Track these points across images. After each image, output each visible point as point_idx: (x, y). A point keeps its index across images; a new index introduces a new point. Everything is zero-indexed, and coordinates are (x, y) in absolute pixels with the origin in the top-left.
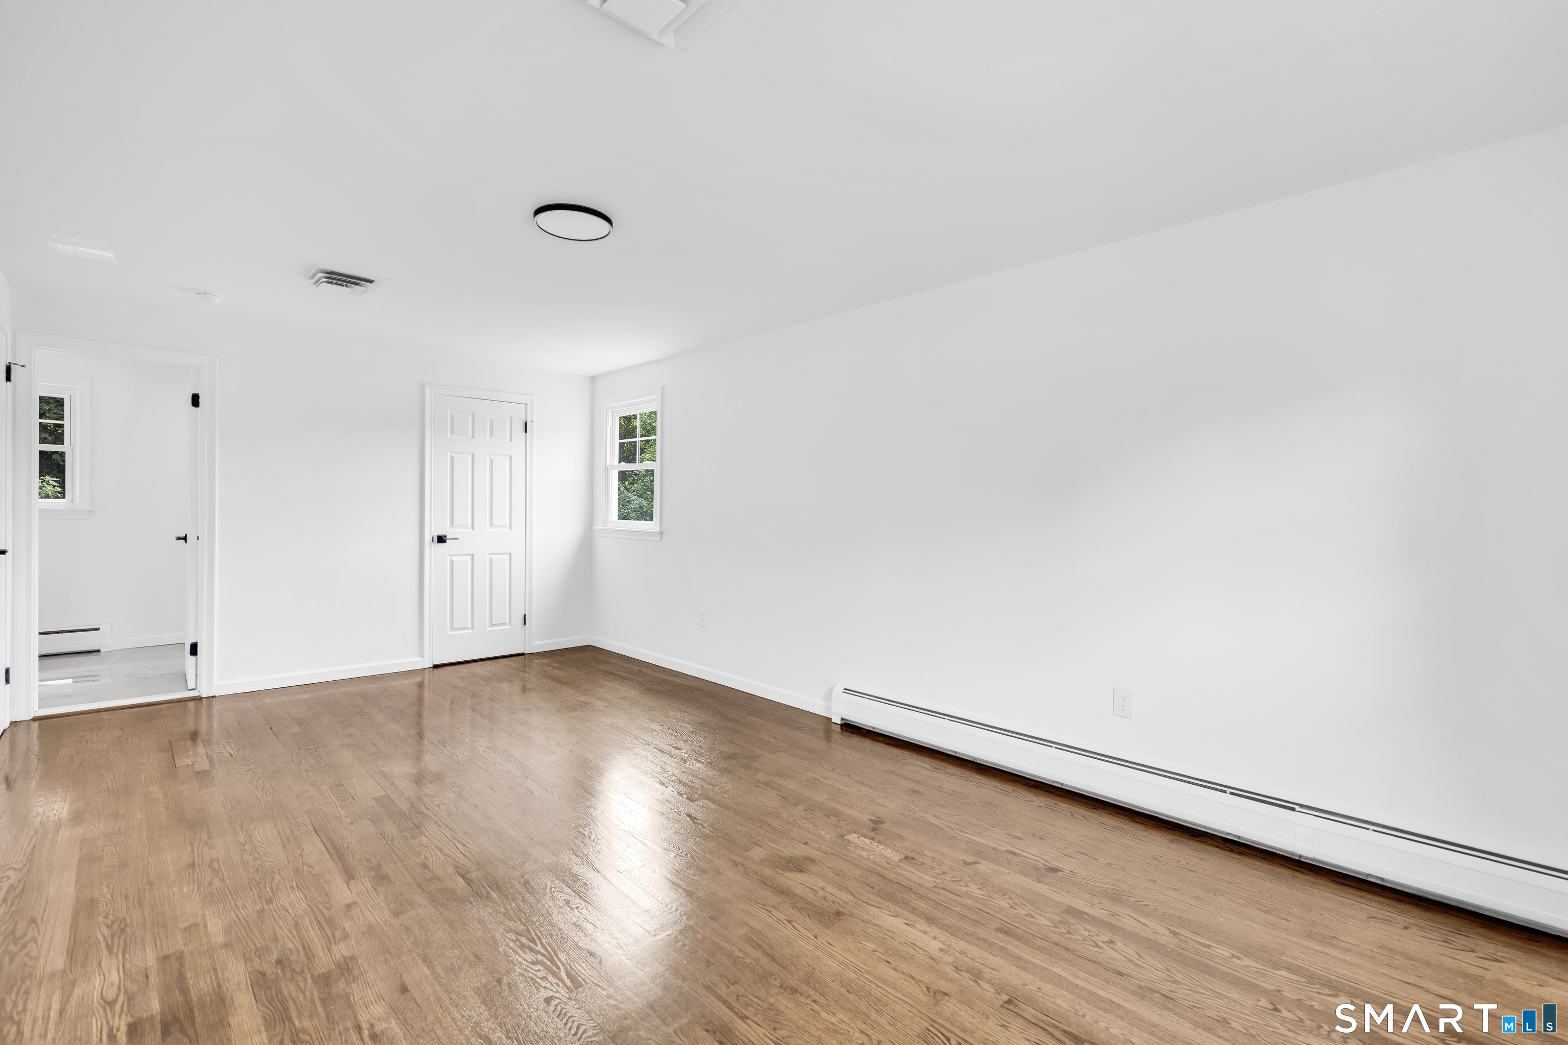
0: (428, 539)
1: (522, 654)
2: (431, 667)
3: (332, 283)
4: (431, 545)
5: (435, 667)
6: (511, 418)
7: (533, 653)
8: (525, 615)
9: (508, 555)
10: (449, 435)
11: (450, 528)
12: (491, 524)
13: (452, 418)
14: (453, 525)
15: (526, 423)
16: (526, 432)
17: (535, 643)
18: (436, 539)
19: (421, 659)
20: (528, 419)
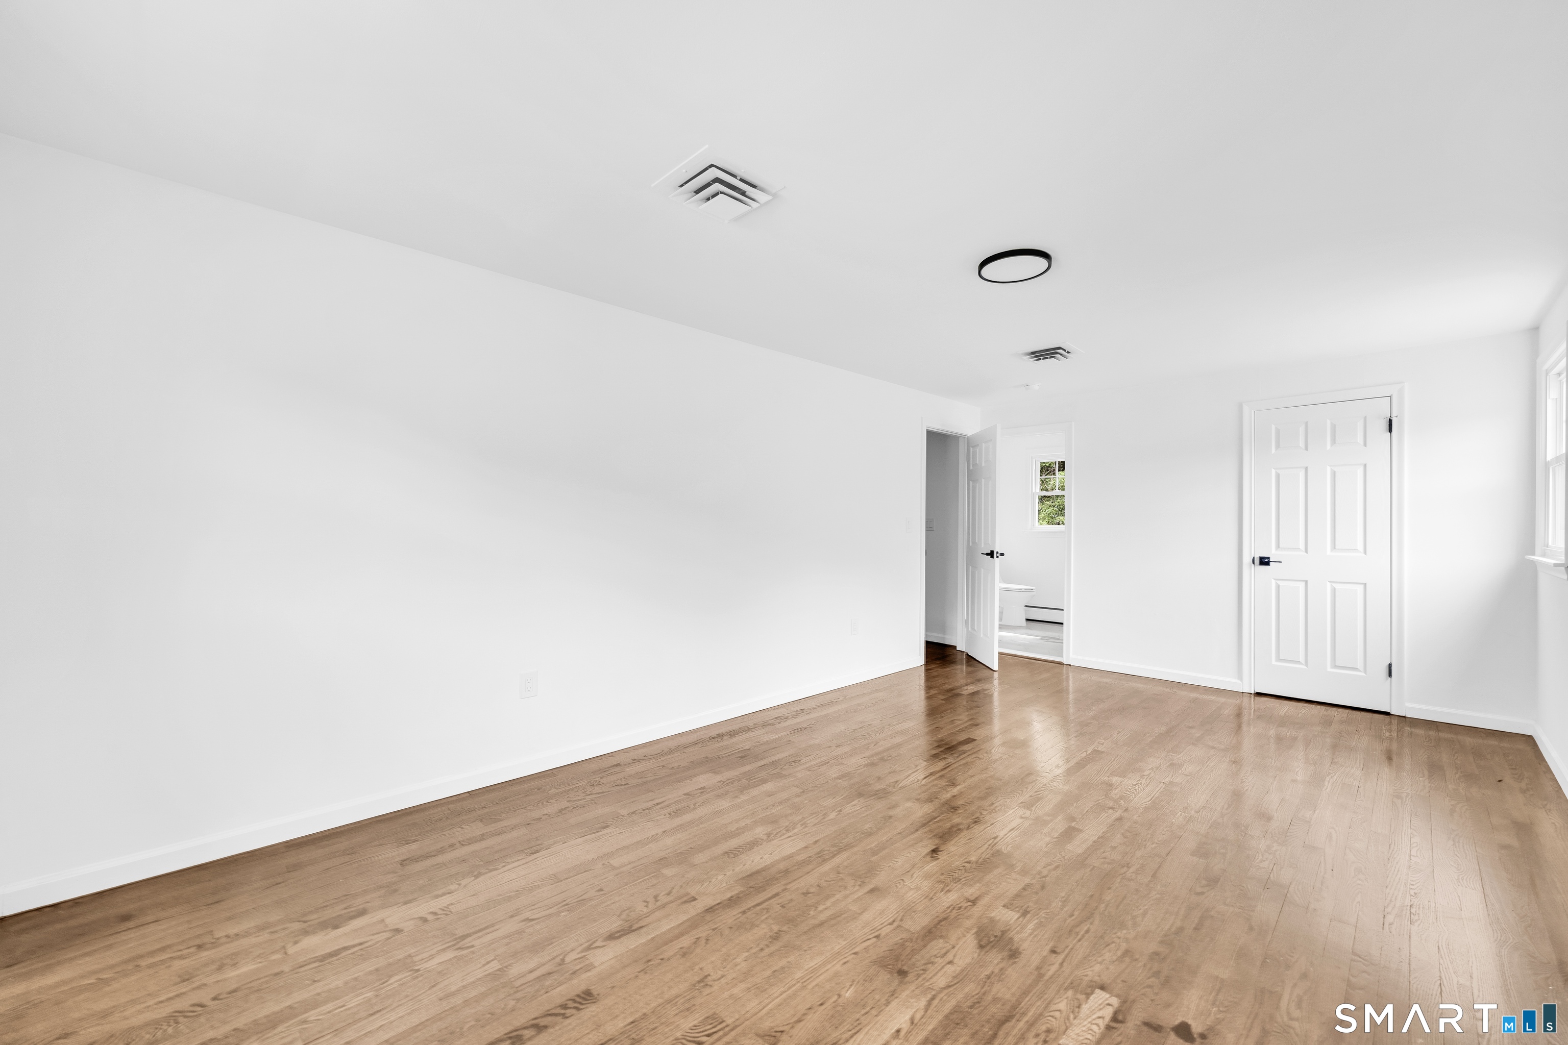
0: (1247, 560)
1: (1387, 714)
2: (1251, 694)
3: (1040, 359)
4: (1251, 566)
5: (1259, 694)
6: (1365, 418)
7: (1404, 717)
8: (1390, 665)
9: (1362, 586)
10: (1273, 451)
11: (1276, 550)
12: (1334, 547)
13: (1278, 432)
14: (1279, 547)
15: (1390, 421)
16: (1390, 430)
17: (1408, 705)
18: (1257, 561)
19: (1239, 682)
20: (1394, 415)
